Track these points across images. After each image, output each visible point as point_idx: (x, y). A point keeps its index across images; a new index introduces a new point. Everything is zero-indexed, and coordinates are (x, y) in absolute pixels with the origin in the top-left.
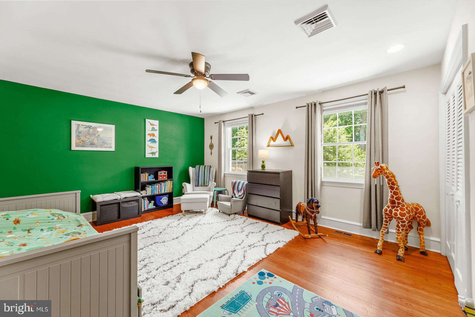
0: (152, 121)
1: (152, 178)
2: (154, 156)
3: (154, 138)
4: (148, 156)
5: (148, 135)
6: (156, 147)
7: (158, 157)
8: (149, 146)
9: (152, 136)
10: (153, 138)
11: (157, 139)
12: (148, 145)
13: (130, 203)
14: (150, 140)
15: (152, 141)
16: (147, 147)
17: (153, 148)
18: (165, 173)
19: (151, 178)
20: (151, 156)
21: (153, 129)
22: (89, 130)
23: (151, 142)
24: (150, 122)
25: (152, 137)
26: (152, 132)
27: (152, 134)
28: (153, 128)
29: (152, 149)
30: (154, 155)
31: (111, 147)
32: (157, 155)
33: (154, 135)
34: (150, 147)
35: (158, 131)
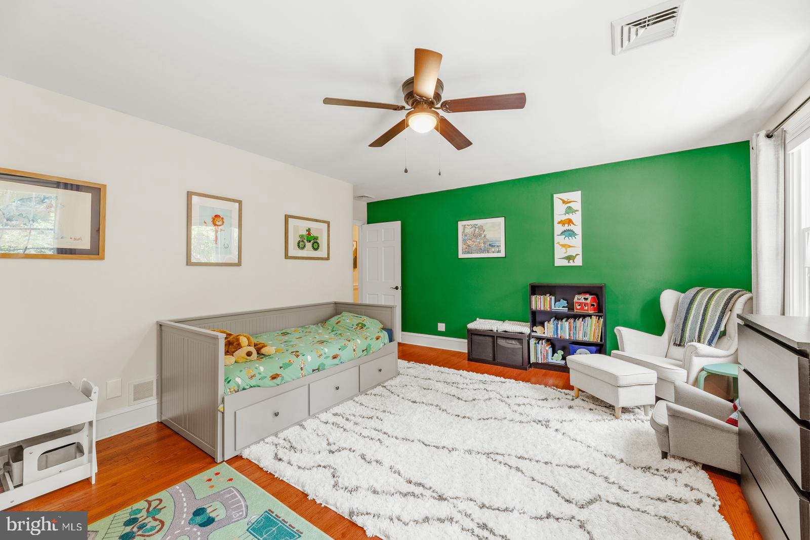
0: (566, 196)
1: (563, 307)
2: (571, 264)
3: (572, 227)
4: (559, 262)
5: (559, 223)
6: (576, 246)
7: (581, 265)
8: (561, 245)
9: (566, 225)
10: (569, 228)
11: (578, 228)
12: (558, 243)
13: (510, 341)
14: (562, 233)
15: (567, 233)
16: (557, 247)
17: (570, 246)
18: (587, 299)
19: (560, 307)
20: (565, 263)
21: (570, 210)
22: (475, 230)
23: (564, 236)
24: (560, 199)
25: (566, 227)
26: (567, 216)
27: (568, 221)
28: (570, 208)
29: (566, 249)
30: (571, 261)
31: (499, 252)
32: (578, 262)
33: (570, 222)
34: (563, 246)
35: (579, 214)
